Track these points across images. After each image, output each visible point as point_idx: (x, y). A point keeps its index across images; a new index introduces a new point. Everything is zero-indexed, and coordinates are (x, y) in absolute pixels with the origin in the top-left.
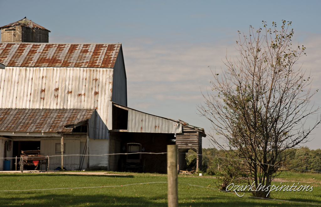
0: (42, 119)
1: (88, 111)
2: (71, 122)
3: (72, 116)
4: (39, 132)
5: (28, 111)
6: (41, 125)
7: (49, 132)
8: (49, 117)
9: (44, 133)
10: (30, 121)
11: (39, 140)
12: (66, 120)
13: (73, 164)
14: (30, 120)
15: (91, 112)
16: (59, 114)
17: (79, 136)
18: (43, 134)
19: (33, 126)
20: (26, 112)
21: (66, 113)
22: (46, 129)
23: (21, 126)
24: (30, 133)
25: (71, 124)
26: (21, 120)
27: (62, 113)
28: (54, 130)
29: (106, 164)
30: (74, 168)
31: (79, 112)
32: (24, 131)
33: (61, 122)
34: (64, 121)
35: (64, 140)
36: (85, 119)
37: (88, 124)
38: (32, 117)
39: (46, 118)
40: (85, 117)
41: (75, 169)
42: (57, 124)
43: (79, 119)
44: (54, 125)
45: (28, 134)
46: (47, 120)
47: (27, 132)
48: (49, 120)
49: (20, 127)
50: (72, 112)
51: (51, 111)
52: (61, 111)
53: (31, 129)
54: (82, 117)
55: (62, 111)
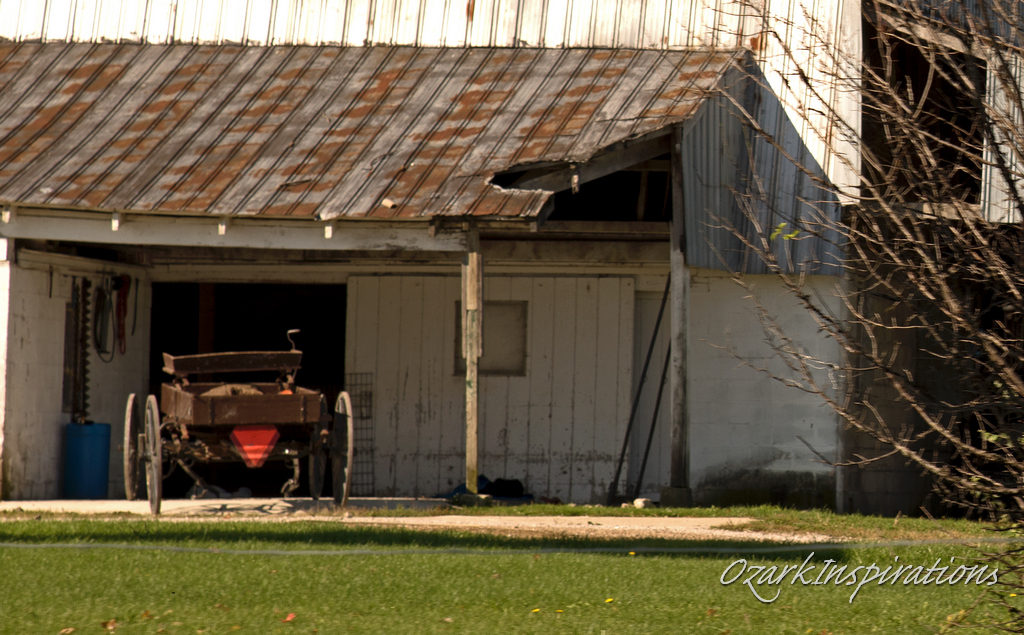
0: (347, 123)
1: (695, 63)
2: (549, 147)
3: (566, 99)
4: (298, 213)
5: (259, 62)
6: (328, 165)
7: (374, 221)
8: (399, 109)
9: (339, 223)
10: (257, 139)
11: (338, 280)
12: (517, 132)
13: (579, 457)
14: (255, 129)
15: (714, 74)
16: (475, 87)
17: (623, 246)
18: (328, 232)
19: (268, 173)
20: (243, 67)
21: (526, 75)
22: (360, 192)
23: (178, 171)
24: (233, 221)
25: (549, 156)
26: (190, 129)
27: (499, 77)
28: (414, 202)
29: (824, 459)
30: (592, 482)
31: (623, 73)
32: (193, 210)
33: (478, 141)
34: (502, 138)
35: (484, 275)
36: (654, 123)
37: (679, 156)
38: (273, 109)
39: (373, 111)
40: (660, 106)
41: (599, 490)
42: (444, 161)
43: (608, 126)
44: (419, 167)
45: (222, 229)
46: (383, 128)
47: (218, 219)
48: (394, 131)
49: (170, 179)
50: (576, 74)
51: (421, 64)
52: (497, 61)
53: (252, 191)
54: (636, 108)
55: (501, 65)
